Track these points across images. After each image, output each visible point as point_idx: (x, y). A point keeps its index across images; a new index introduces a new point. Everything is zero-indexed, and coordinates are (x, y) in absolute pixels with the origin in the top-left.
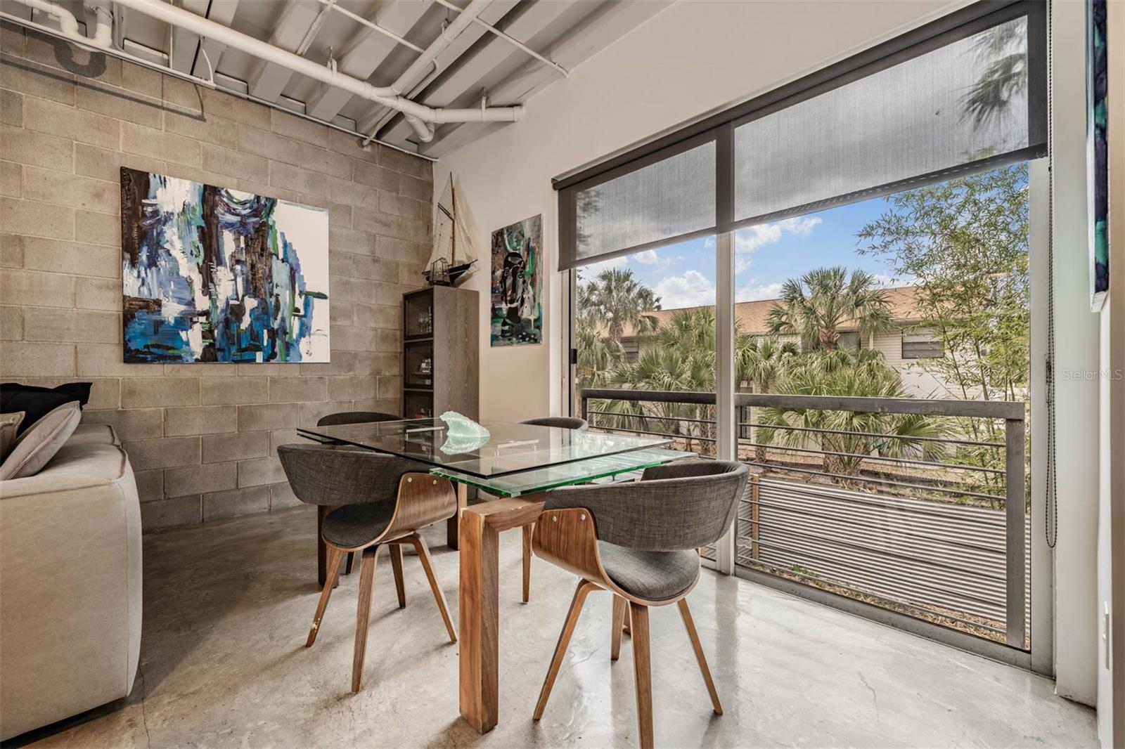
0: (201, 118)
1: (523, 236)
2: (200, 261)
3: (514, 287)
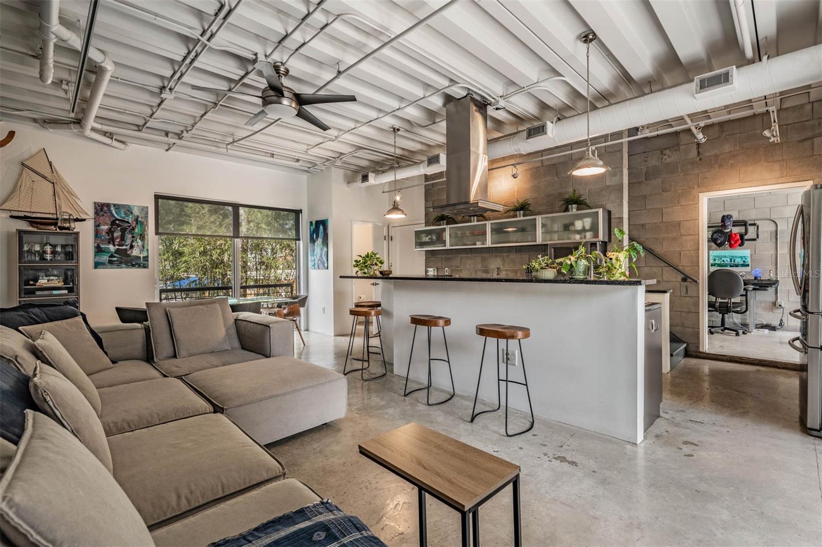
3: (123, 238)
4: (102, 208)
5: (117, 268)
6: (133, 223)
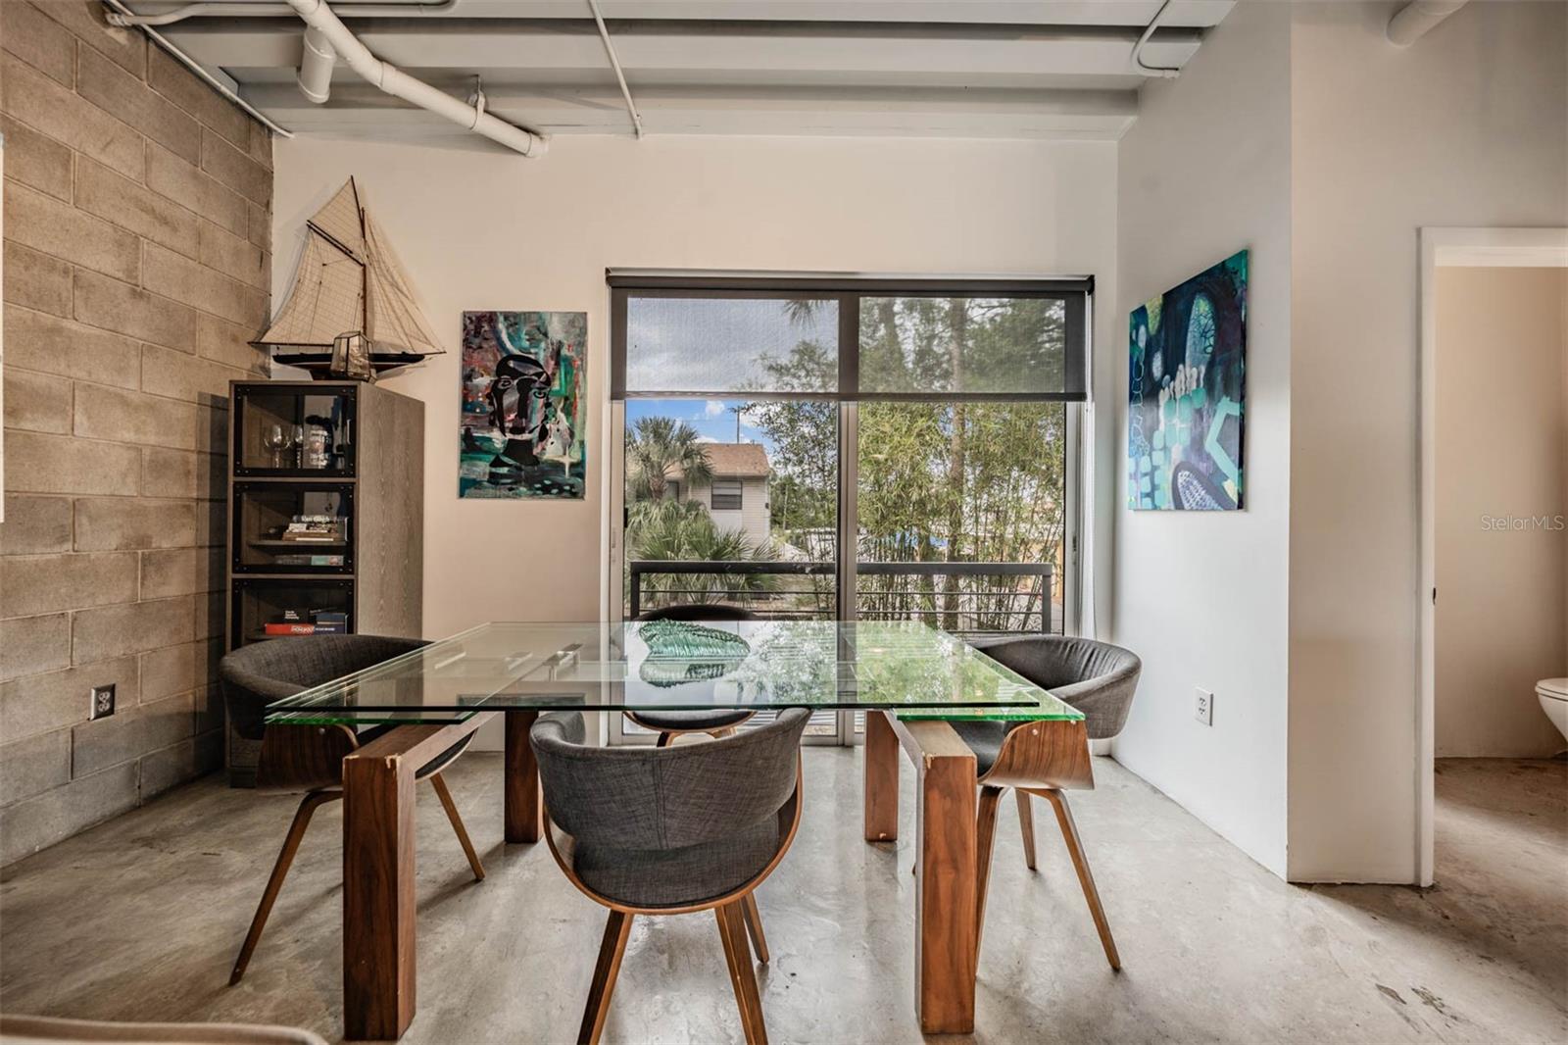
1: (546, 335)
3: (523, 409)
4: (478, 328)
5: (508, 497)
6: (547, 362)
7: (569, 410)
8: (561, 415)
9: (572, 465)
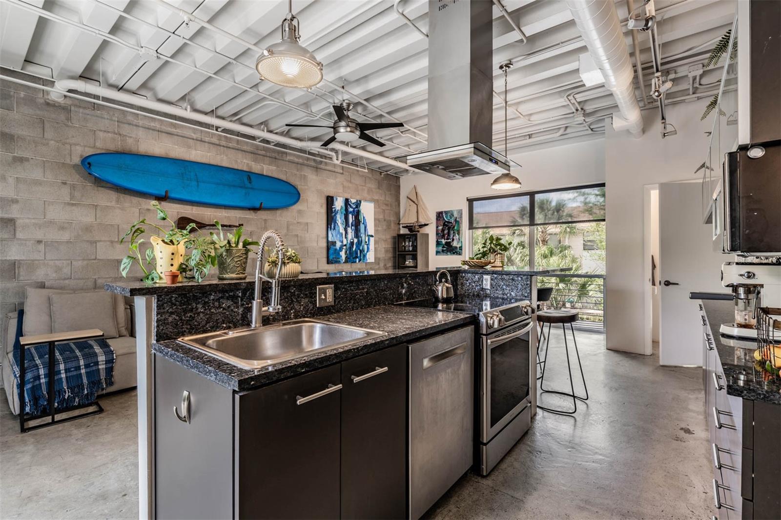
0: (342, 174)
1: (453, 216)
2: (344, 226)
3: (449, 234)
4: (439, 215)
5: (446, 255)
6: (454, 222)
7: (459, 234)
8: (457, 235)
9: (459, 247)
